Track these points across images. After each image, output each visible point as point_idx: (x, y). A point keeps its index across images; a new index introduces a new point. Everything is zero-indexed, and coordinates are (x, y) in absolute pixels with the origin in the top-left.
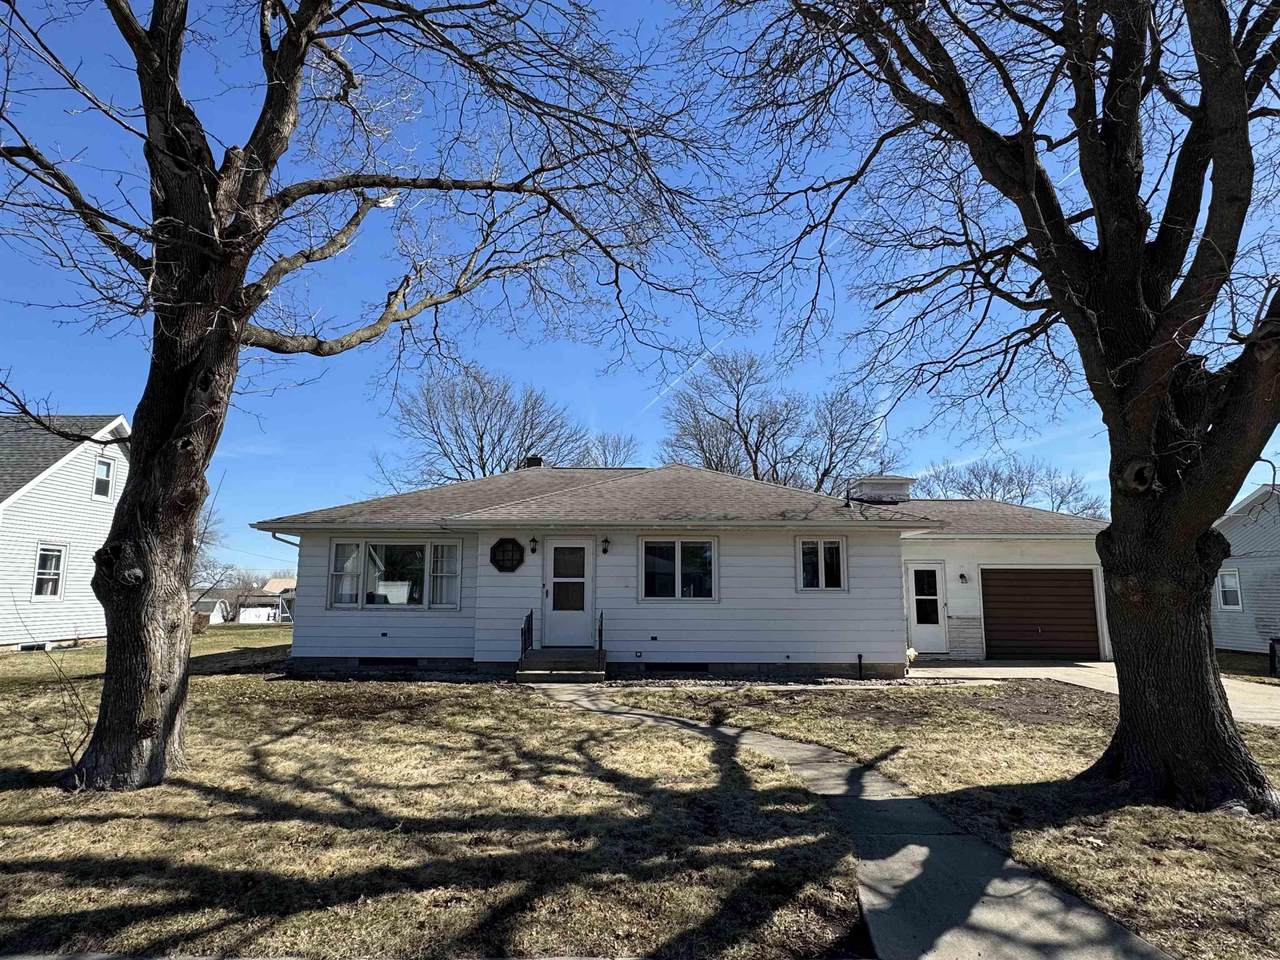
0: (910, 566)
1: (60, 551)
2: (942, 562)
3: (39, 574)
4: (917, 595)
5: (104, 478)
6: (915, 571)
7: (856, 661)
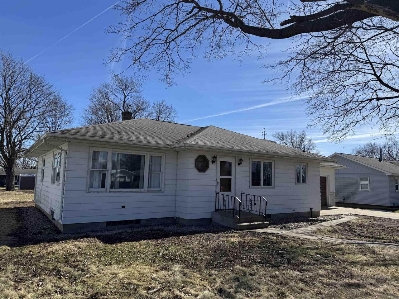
7: (309, 211)
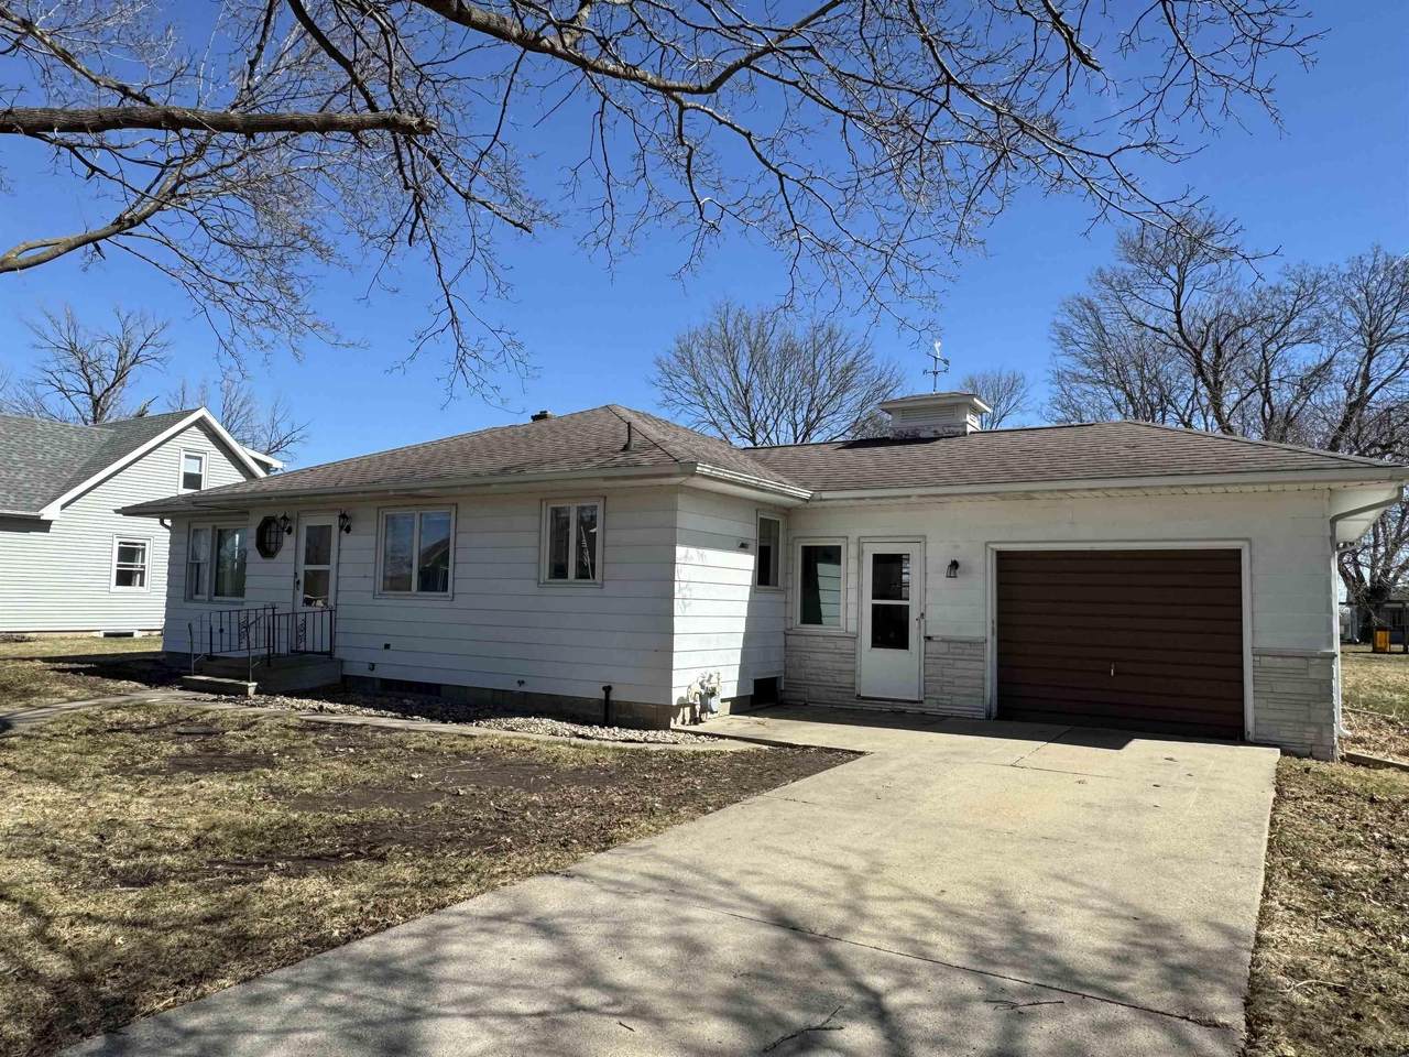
0: (866, 547)
1: (144, 545)
2: (922, 540)
3: (119, 566)
4: (874, 598)
5: (197, 472)
6: (875, 555)
7: (602, 695)
